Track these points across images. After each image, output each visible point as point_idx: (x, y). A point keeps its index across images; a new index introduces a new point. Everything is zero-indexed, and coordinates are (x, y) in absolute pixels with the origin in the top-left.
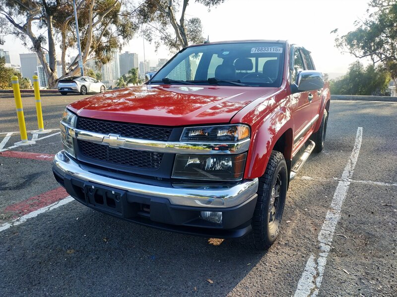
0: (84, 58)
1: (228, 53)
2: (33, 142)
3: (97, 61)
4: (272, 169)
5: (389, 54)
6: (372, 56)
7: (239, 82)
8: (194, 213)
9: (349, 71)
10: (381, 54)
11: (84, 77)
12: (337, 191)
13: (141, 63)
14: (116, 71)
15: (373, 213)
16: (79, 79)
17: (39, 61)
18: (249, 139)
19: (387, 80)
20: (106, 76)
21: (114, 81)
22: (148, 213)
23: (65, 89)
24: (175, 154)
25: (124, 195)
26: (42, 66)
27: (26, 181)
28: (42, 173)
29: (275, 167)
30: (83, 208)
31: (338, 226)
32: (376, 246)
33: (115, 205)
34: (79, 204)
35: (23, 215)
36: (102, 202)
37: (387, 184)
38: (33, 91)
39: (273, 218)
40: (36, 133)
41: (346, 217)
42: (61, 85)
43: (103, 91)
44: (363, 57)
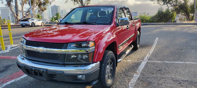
0: (33, 9)
1: (92, 11)
2: (8, 51)
3: (39, 10)
4: (106, 58)
5: (175, 3)
6: (167, 4)
7: (95, 23)
8: (75, 76)
9: (158, 11)
10: (171, 3)
11: (33, 18)
12: (140, 66)
13: (62, 10)
14: (50, 15)
15: (153, 74)
16: (30, 19)
17: (10, 11)
18: (95, 47)
19: (175, 15)
20: (44, 17)
21: (48, 19)
22: (56, 78)
23: (24, 25)
24: (66, 54)
25: (46, 71)
26: (11, 13)
27: (5, 69)
28: (12, 65)
29: (108, 57)
30: (31, 79)
31: (138, 80)
32: (151, 86)
33: (42, 75)
34: (30, 77)
35: (4, 83)
36: (37, 75)
37: (162, 62)
38: (7, 26)
39: (110, 77)
40: (9, 47)
41: (142, 76)
42: (22, 22)
43: (43, 24)
44: (163, 5)
